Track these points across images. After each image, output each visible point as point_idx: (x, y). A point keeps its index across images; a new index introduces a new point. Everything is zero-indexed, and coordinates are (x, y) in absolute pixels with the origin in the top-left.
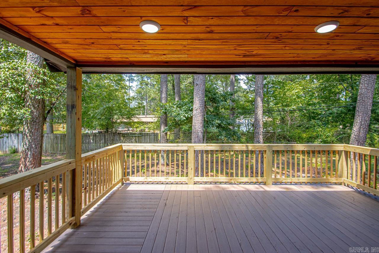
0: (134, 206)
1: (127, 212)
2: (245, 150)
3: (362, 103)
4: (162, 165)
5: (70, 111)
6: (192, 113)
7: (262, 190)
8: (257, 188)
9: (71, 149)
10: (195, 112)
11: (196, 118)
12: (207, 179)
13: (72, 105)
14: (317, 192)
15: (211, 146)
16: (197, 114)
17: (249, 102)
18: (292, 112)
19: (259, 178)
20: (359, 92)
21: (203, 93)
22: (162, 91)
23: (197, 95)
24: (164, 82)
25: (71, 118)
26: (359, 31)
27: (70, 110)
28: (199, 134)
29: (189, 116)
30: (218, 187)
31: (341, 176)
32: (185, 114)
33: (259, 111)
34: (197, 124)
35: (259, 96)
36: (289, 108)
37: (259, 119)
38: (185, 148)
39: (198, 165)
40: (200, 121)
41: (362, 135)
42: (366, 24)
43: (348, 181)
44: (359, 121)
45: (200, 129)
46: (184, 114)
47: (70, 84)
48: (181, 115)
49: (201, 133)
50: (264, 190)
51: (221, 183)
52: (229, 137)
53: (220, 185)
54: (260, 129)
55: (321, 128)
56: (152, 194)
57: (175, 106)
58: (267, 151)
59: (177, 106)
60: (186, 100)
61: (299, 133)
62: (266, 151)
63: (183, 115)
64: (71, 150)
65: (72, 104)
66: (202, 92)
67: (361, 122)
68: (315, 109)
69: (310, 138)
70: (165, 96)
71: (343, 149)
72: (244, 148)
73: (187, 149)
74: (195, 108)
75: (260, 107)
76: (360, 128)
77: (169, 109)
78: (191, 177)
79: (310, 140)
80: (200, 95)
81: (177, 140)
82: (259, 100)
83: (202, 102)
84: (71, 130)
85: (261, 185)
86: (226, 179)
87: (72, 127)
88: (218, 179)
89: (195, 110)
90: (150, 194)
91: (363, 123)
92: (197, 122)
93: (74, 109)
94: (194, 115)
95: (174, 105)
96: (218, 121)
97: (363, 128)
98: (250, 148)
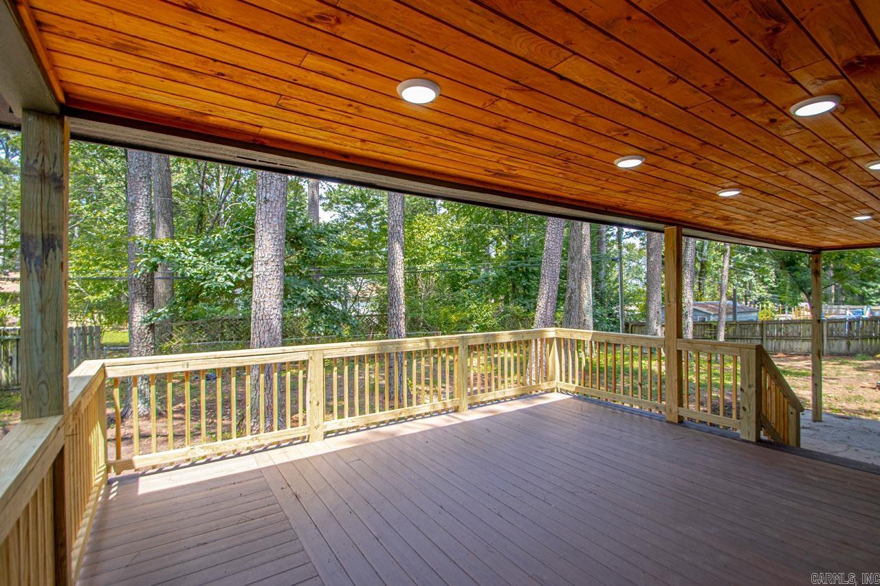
0: (213, 524)
1: (205, 543)
2: (424, 349)
3: (550, 263)
4: (140, 417)
5: (37, 257)
6: (252, 269)
7: (457, 422)
8: (449, 421)
9: (43, 382)
10: (259, 269)
11: (264, 285)
12: (353, 422)
13: (46, 237)
14: (534, 407)
15: (361, 346)
16: (266, 273)
17: (350, 250)
18: (427, 273)
19: (448, 401)
20: (545, 245)
21: (282, 223)
22: (135, 205)
23: (267, 227)
24: (141, 178)
25: (42, 279)
26: (650, 173)
27: (38, 252)
28: (274, 323)
29: (243, 278)
30: (377, 433)
31: (552, 379)
32: (229, 273)
33: (398, 271)
34: (267, 299)
35: (397, 240)
36: (424, 266)
37: (398, 287)
38: (302, 357)
39: (270, 401)
40: (275, 291)
41: (549, 313)
42: (691, 175)
43: (562, 385)
44: (545, 292)
45: (275, 311)
46: (225, 271)
47: (37, 166)
48: (217, 274)
49: (279, 319)
50: (460, 422)
51: (378, 425)
52: (335, 327)
53: (379, 429)
54: (401, 307)
55: (475, 303)
56: (232, 486)
57: (191, 250)
58: (460, 349)
59: (197, 251)
60: (217, 235)
61: (446, 314)
62: (457, 348)
63: (225, 274)
64: (43, 386)
65: (46, 233)
66: (280, 221)
67: (548, 293)
68: (462, 270)
69: (462, 321)
70: (145, 218)
71: (554, 336)
72: (423, 346)
73: (306, 359)
74: (263, 257)
75: (399, 263)
76: (547, 302)
77: (174, 258)
78: (316, 424)
79: (463, 325)
80: (275, 226)
81: (167, 345)
82: (397, 248)
83: (280, 245)
84: (43, 321)
85: (451, 414)
86: (390, 413)
87: (48, 310)
88: (377, 417)
89: (259, 263)
90: (229, 487)
91: (550, 295)
92: (268, 295)
93: (54, 250)
94: (258, 276)
95: (188, 247)
96: (312, 291)
97: (552, 303)
98: (433, 345)
